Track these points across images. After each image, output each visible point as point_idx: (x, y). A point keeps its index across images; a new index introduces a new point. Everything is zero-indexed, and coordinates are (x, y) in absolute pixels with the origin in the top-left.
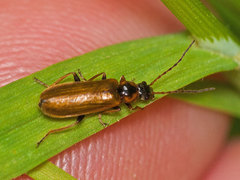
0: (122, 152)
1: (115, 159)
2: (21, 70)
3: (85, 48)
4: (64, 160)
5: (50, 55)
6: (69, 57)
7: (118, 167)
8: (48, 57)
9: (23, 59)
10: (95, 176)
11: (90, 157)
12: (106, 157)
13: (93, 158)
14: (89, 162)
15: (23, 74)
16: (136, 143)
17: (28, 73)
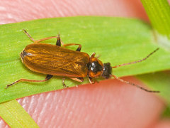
0: (73, 108)
1: (66, 111)
2: (10, 16)
3: (66, 12)
4: (24, 102)
5: (37, 10)
6: (51, 16)
7: (66, 119)
8: (35, 12)
9: (13, 7)
10: (46, 122)
11: (46, 104)
12: (60, 108)
13: (49, 106)
14: (44, 108)
15: (10, 20)
16: (87, 103)
17: (15, 20)
